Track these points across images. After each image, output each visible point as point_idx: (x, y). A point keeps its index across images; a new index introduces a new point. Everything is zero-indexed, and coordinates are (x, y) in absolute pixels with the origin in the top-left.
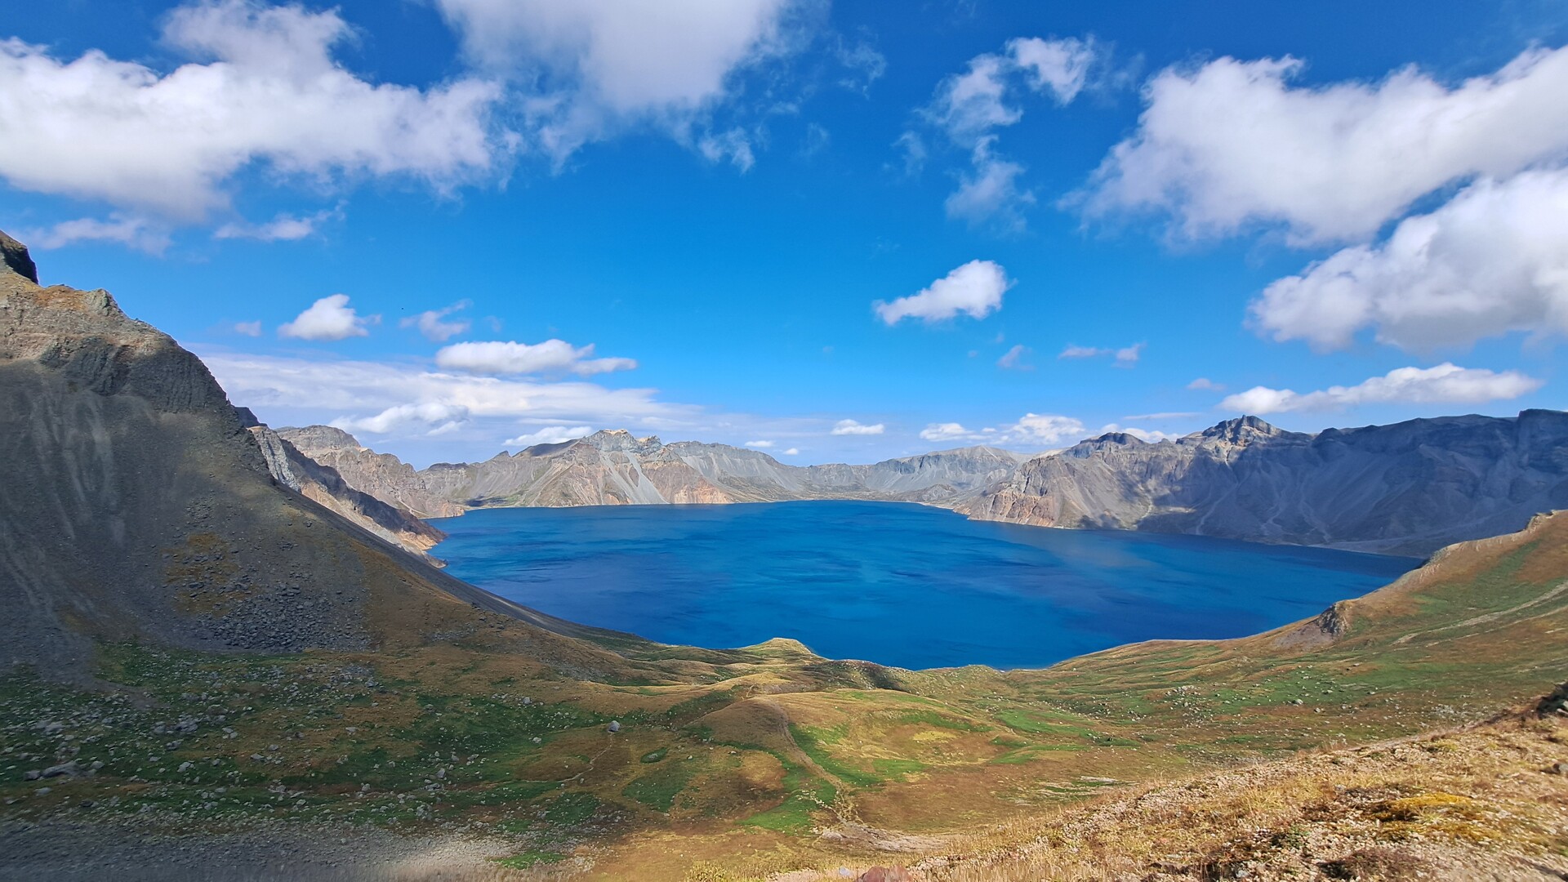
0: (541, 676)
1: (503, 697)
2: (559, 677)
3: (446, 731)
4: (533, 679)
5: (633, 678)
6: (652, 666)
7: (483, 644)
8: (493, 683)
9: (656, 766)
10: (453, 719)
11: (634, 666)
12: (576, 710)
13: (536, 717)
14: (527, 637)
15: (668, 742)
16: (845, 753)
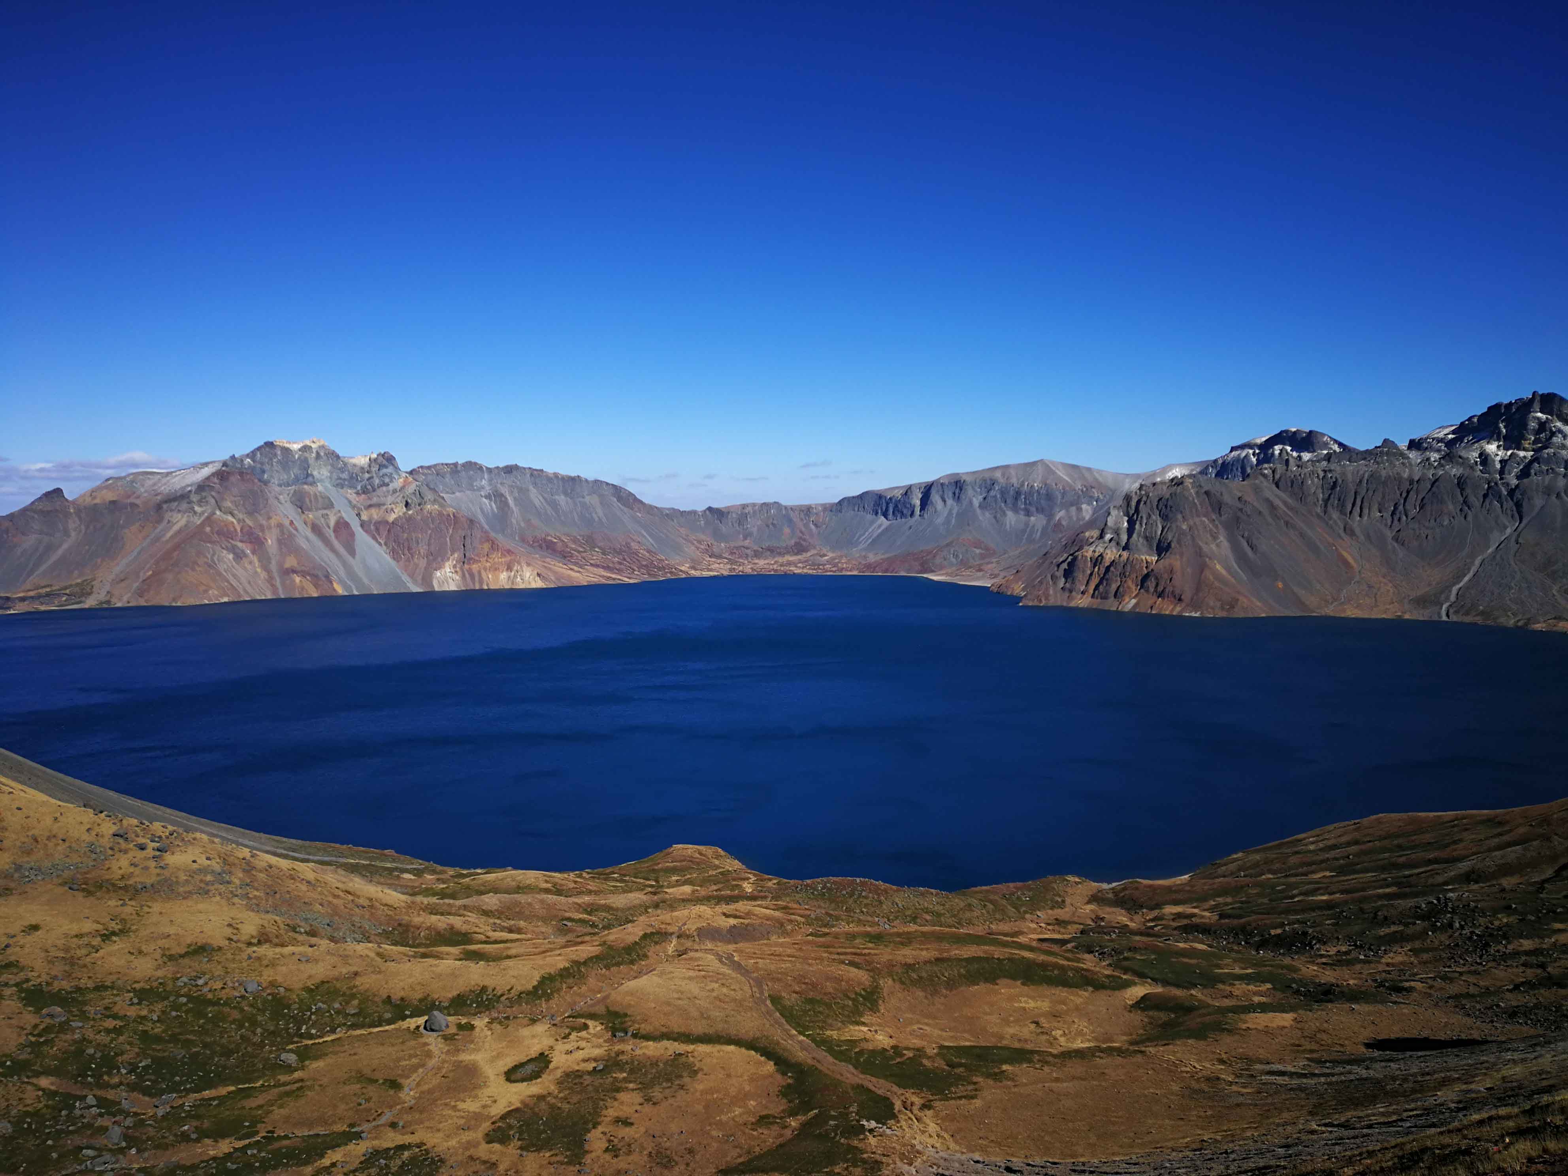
0: (263, 939)
1: (200, 982)
2: (301, 938)
3: (98, 1055)
4: (250, 944)
5: (438, 933)
6: (465, 907)
7: (131, 882)
8: (171, 958)
9: (535, 1088)
10: (108, 1031)
11: (433, 910)
12: (353, 996)
13: (276, 1015)
14: (216, 865)
15: (547, 1042)
16: (882, 1040)
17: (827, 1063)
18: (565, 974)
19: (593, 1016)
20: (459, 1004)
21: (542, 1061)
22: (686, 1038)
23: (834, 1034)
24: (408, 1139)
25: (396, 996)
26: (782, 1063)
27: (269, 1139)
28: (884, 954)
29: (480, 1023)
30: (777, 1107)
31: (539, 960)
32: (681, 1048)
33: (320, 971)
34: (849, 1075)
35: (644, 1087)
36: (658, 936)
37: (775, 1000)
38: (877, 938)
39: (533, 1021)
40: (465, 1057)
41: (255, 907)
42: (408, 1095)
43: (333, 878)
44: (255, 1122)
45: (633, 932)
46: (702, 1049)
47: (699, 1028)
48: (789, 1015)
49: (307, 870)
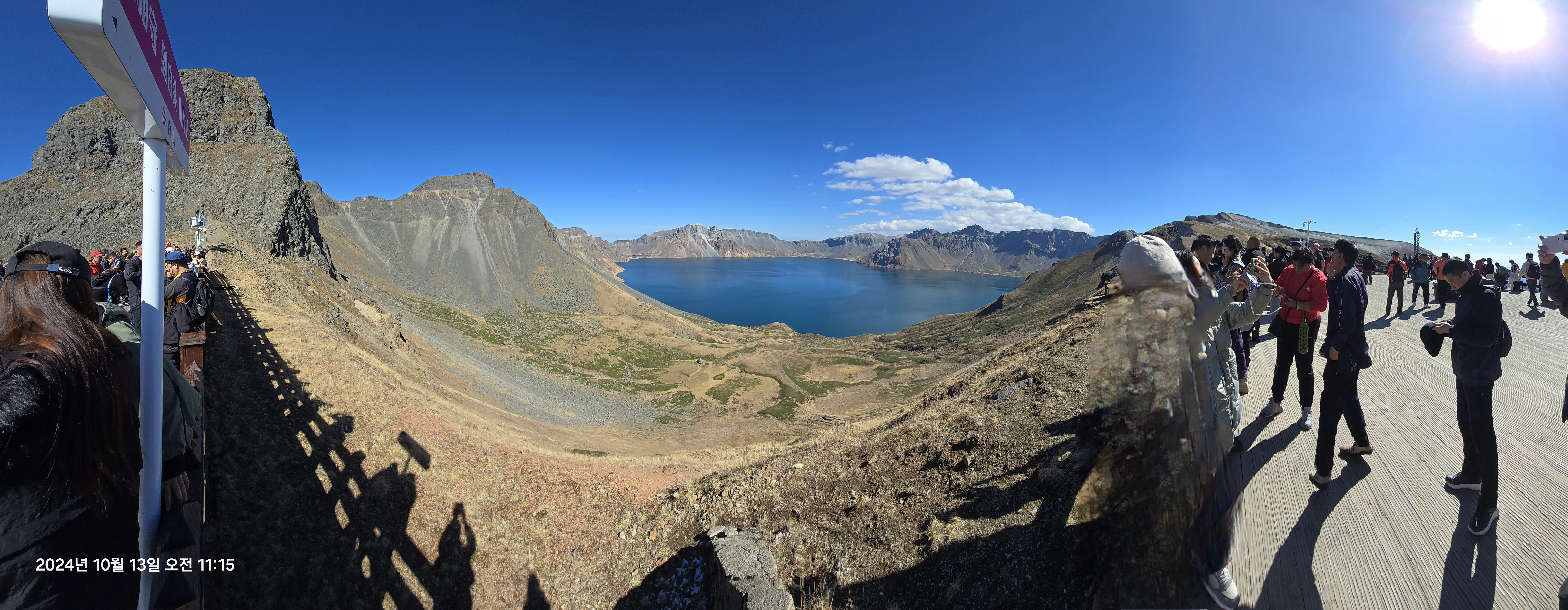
0: (666, 334)
1: (652, 342)
2: (674, 335)
4: (663, 335)
5: (708, 339)
6: (716, 333)
7: (643, 315)
8: (647, 335)
9: (720, 382)
11: (708, 333)
12: (682, 351)
13: (665, 353)
14: (659, 315)
15: (725, 371)
16: (809, 379)
17: (792, 384)
18: (733, 353)
19: (737, 365)
20: (707, 358)
21: (723, 375)
22: (759, 374)
23: (796, 376)
24: (687, 390)
25: (692, 353)
26: (781, 383)
27: (659, 382)
28: (815, 355)
29: (711, 363)
30: (777, 396)
31: (728, 349)
32: (757, 377)
33: (675, 344)
34: (797, 388)
35: (746, 386)
36: (759, 346)
37: (784, 366)
38: (814, 351)
39: (723, 365)
40: (705, 371)
41: (666, 326)
42: (690, 379)
43: (685, 322)
44: (657, 378)
45: (754, 344)
46: (762, 377)
47: (762, 372)
48: (786, 370)
49: (680, 319)
